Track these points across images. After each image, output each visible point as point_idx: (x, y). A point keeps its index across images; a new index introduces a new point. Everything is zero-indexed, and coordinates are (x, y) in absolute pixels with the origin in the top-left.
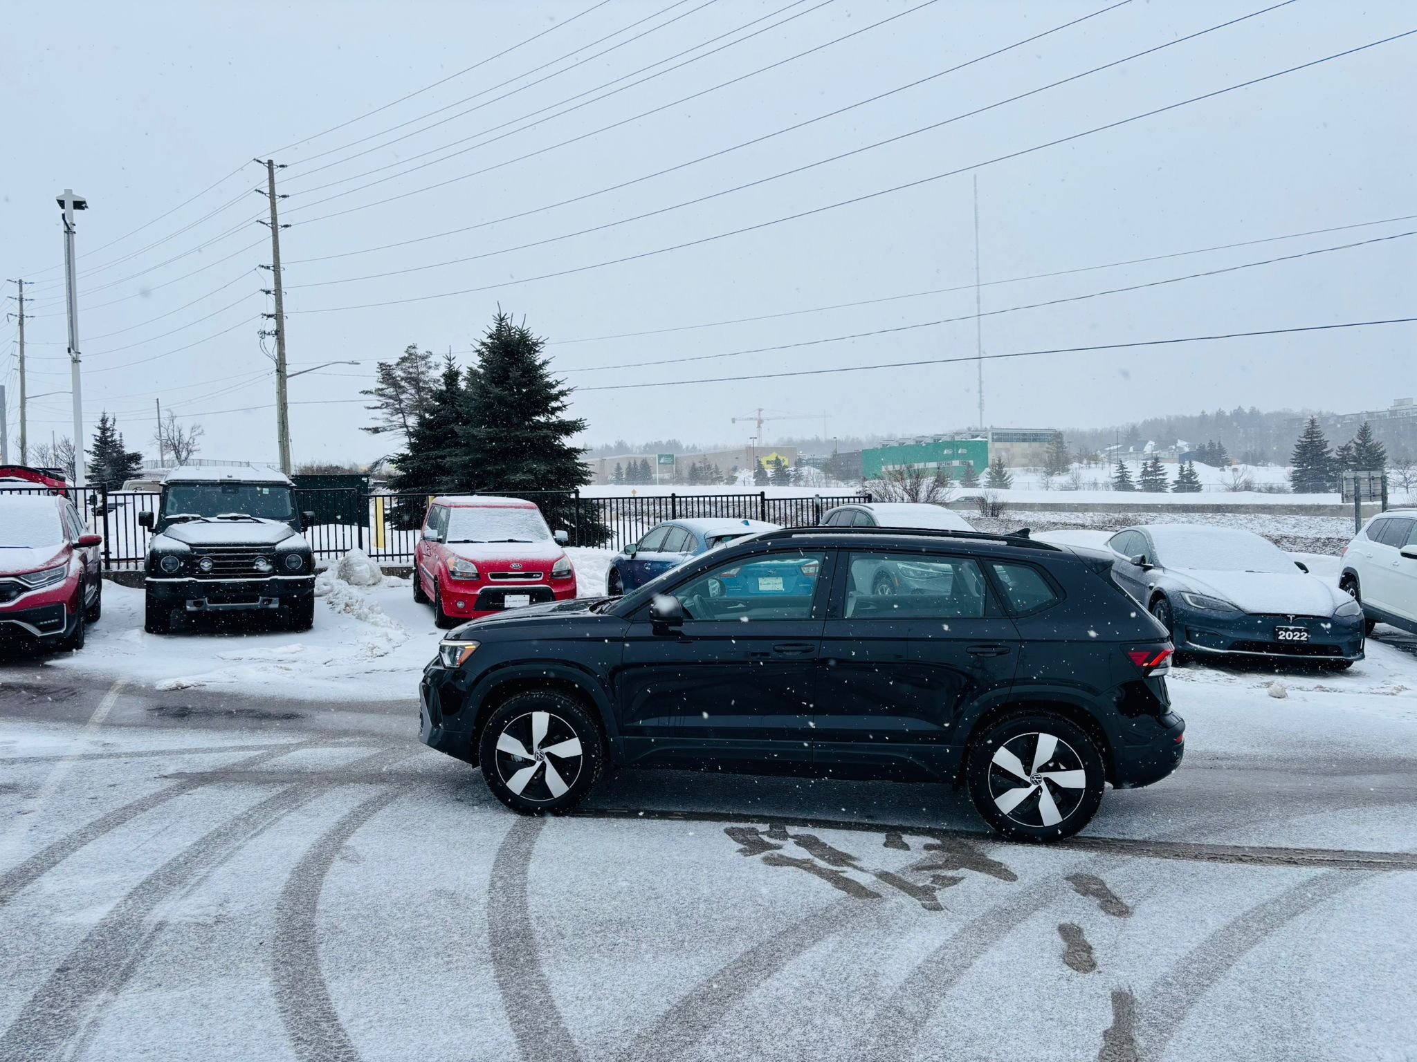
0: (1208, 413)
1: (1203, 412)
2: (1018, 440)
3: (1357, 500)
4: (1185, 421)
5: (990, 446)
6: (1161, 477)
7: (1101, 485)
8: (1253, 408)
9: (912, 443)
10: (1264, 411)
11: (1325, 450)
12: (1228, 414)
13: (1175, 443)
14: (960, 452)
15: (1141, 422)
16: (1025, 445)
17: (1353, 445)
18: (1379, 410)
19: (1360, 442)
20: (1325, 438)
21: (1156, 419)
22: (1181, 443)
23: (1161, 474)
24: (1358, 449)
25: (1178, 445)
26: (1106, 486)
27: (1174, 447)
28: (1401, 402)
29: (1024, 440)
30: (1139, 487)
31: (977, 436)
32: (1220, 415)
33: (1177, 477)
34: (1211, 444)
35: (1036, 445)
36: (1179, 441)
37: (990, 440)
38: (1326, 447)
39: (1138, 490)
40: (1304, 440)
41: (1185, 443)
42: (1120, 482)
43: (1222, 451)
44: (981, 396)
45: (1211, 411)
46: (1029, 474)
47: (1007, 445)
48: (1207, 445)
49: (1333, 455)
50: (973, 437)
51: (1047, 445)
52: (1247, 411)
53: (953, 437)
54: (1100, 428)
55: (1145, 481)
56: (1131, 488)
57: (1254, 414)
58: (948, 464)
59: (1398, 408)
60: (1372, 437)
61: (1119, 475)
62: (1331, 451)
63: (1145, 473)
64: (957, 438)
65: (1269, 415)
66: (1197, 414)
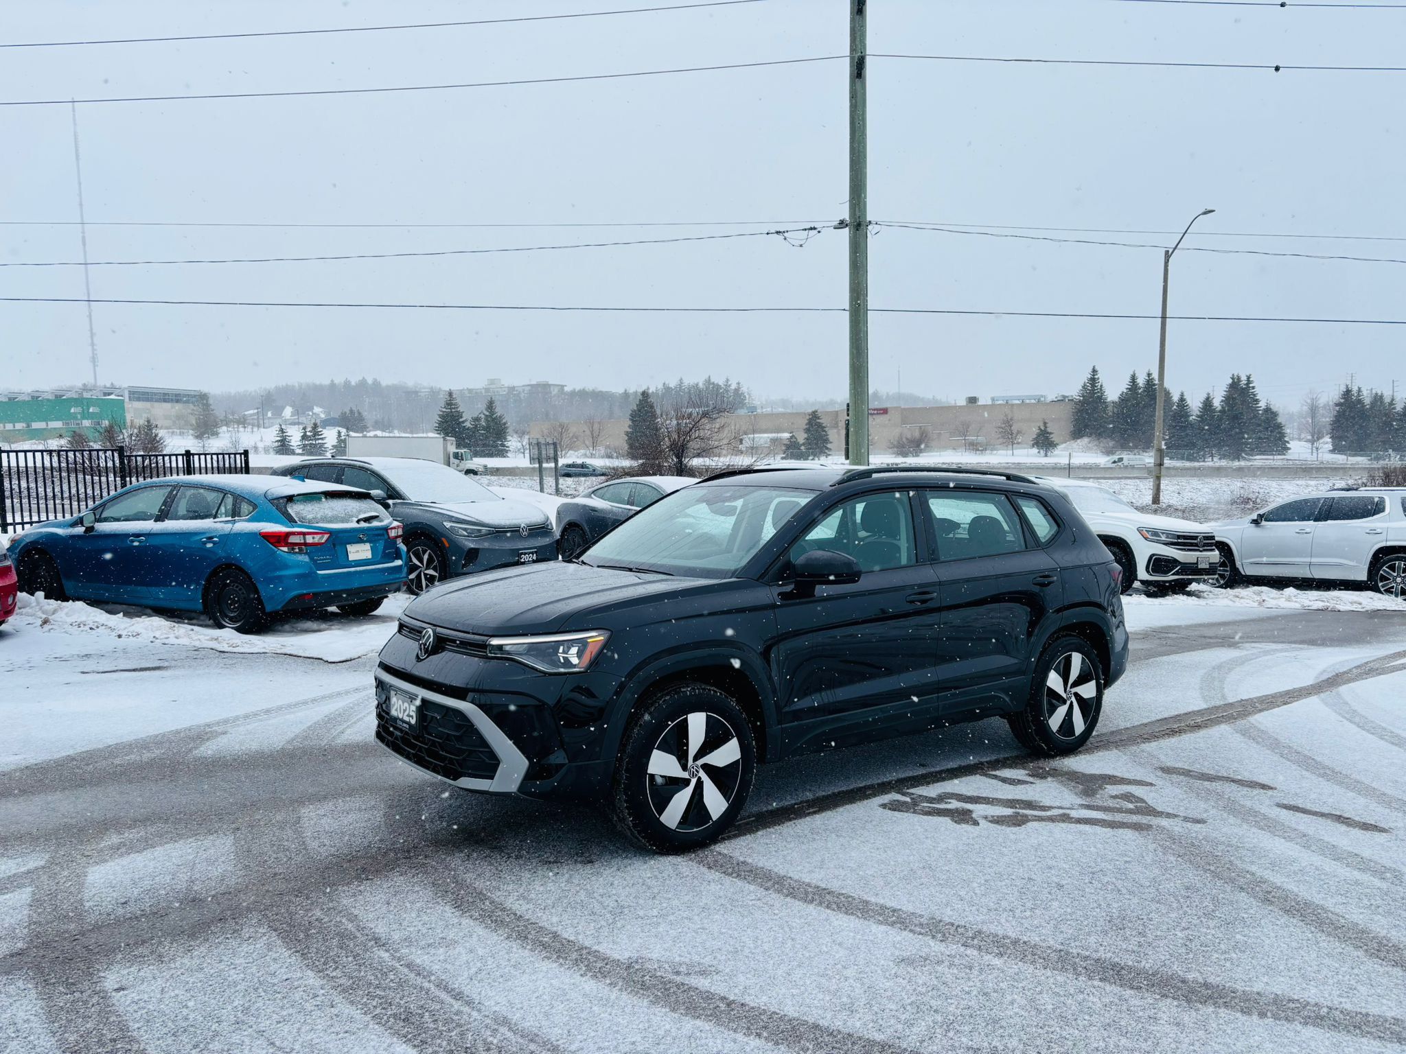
0: (336, 382)
1: (332, 381)
2: (158, 401)
3: (540, 463)
4: (318, 388)
5: (126, 405)
6: (320, 441)
7: (260, 449)
8: (375, 380)
9: (27, 398)
10: (384, 383)
11: (461, 420)
12: (353, 383)
13: (311, 409)
14: (91, 410)
15: (273, 386)
16: (167, 406)
17: (483, 416)
18: (477, 387)
19: (488, 414)
20: (461, 409)
21: (287, 385)
22: (317, 410)
23: (319, 439)
24: (487, 420)
25: (314, 411)
26: (266, 450)
27: (311, 413)
28: (492, 382)
29: (165, 401)
30: (300, 451)
31: (110, 394)
32: (347, 384)
33: (335, 442)
34: (351, 411)
35: (178, 406)
36: (315, 407)
37: (127, 399)
38: (461, 417)
39: (298, 454)
40: (444, 410)
41: (321, 410)
42: (282, 446)
43: (360, 418)
44: (93, 350)
45: (339, 380)
46: (175, 437)
47: (148, 405)
48: (348, 412)
49: (468, 424)
50: (105, 394)
51: (191, 406)
52: (370, 381)
53: (82, 394)
54: (233, 391)
55: (305, 446)
56: (293, 453)
57: (376, 384)
58: (78, 424)
59: (492, 386)
60: (496, 410)
61: (279, 439)
62: (466, 421)
63: (304, 437)
64: (86, 395)
65: (388, 387)
66: (327, 382)
